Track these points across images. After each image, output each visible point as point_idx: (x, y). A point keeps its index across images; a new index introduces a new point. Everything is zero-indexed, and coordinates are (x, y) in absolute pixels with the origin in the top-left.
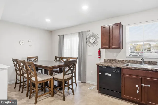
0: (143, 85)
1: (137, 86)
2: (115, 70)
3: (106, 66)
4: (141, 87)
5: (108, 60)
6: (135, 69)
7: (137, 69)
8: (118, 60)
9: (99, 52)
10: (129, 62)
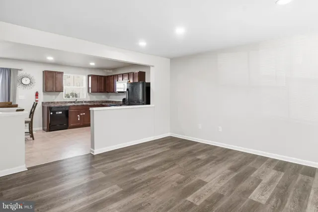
0: (81, 114)
1: (78, 116)
2: (64, 108)
3: (57, 106)
4: (80, 116)
6: (77, 106)
9: (37, 95)
10: (66, 102)
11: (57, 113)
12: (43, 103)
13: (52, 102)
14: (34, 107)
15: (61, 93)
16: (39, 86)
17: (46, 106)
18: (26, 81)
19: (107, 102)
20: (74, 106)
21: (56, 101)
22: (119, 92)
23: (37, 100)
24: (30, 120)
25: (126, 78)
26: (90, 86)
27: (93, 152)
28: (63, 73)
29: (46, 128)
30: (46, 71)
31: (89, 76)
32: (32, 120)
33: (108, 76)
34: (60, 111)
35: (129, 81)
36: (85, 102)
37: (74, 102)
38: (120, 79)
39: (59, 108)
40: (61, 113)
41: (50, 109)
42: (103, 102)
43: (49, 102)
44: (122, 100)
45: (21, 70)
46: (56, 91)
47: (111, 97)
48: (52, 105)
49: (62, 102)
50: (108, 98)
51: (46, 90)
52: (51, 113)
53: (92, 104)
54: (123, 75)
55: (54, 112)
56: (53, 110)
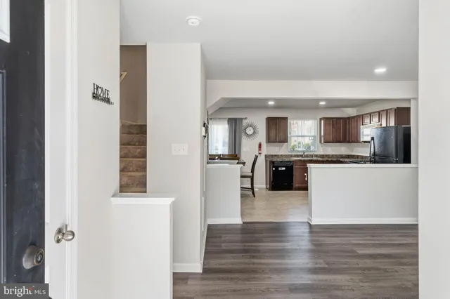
1: (306, 174)
2: (288, 164)
3: (280, 160)
5: (270, 155)
6: (304, 161)
7: (306, 161)
9: (260, 146)
10: (291, 156)
11: (280, 169)
12: (266, 155)
13: (275, 155)
15: (285, 144)
16: (262, 136)
17: (269, 160)
18: (250, 131)
19: (349, 156)
20: (300, 160)
21: (280, 154)
22: (365, 142)
23: (260, 152)
24: (251, 174)
25: (375, 119)
26: (322, 134)
27: (311, 221)
28: (287, 118)
29: (268, 186)
30: (268, 118)
31: (321, 119)
32: (253, 174)
33: (349, 118)
34: (283, 167)
35: (381, 125)
36: (316, 156)
37: (301, 156)
38: (367, 120)
39: (282, 163)
40: (284, 169)
41: (272, 163)
42: (342, 156)
43: (272, 155)
45: (246, 119)
46: (279, 142)
48: (274, 159)
49: (286, 156)
51: (269, 140)
52: (274, 169)
53: (325, 159)
54: (370, 115)
55: (277, 168)
56: (275, 165)
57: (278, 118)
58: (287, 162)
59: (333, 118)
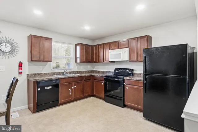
0: (72, 87)
1: (70, 89)
2: (55, 82)
3: (46, 79)
4: (72, 89)
5: (33, 74)
6: (68, 78)
7: (70, 78)
8: (45, 73)
9: (20, 65)
10: (54, 74)
11: (46, 88)
12: (28, 75)
13: (39, 74)
14: (14, 84)
15: (49, 63)
16: (23, 54)
17: (32, 79)
19: (92, 72)
20: (65, 78)
21: (43, 72)
22: (111, 62)
23: (21, 71)
28: (52, 39)
30: (31, 35)
31: (76, 45)
37: (63, 73)
39: (48, 82)
40: (50, 87)
41: (37, 83)
44: (113, 71)
46: (44, 61)
47: (96, 67)
48: (39, 79)
49: (49, 74)
50: (94, 69)
51: (32, 59)
52: (39, 89)
54: (119, 42)
55: (43, 88)
56: (41, 85)
57: (43, 37)
58: (54, 80)
59: (86, 45)
